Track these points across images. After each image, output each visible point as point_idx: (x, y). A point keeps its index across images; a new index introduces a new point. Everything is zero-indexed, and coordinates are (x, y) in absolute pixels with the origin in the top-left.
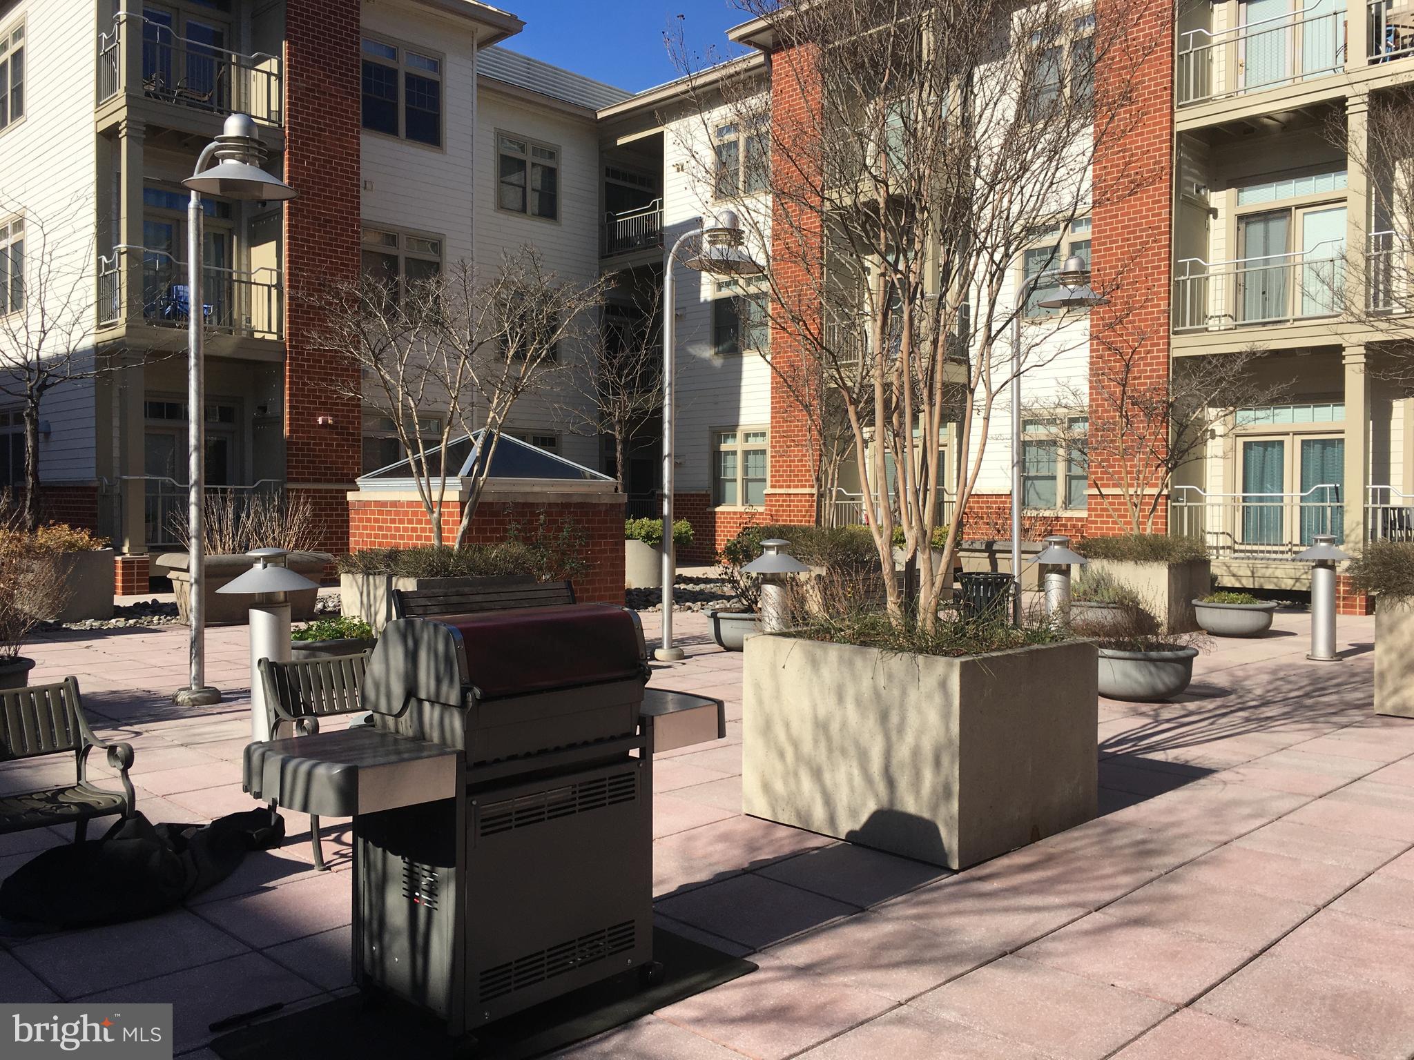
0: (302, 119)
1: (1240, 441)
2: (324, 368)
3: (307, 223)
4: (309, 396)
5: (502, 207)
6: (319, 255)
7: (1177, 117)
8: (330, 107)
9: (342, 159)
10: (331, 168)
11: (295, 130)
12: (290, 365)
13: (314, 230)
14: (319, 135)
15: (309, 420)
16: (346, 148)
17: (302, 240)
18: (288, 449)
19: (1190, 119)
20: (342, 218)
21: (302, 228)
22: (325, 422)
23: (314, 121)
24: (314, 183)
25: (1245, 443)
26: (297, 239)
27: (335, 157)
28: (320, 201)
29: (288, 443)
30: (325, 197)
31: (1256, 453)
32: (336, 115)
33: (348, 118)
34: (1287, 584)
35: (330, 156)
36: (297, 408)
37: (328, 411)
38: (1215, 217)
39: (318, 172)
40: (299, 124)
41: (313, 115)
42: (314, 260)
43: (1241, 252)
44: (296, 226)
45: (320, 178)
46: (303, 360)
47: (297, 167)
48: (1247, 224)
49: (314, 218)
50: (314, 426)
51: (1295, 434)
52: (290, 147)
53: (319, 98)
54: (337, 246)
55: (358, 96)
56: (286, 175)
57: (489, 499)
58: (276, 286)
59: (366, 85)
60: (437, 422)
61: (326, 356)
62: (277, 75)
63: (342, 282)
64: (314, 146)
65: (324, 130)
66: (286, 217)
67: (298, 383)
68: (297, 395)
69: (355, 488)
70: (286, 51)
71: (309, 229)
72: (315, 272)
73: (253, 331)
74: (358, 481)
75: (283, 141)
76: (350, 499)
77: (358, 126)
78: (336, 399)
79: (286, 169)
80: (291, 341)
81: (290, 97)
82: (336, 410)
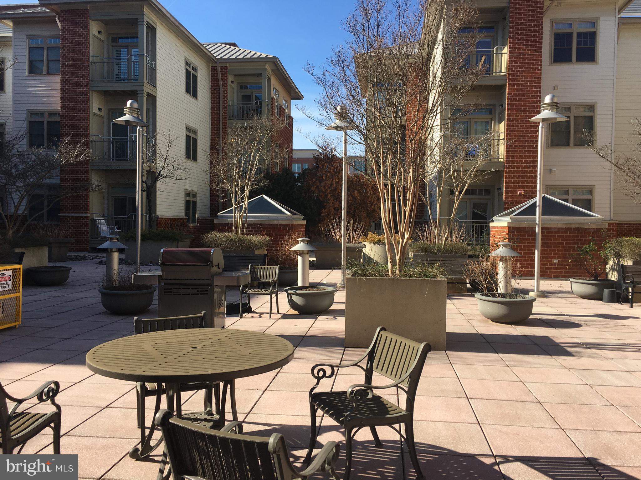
2: (521, 171)
3: (515, 111)
4: (514, 183)
6: (521, 123)
8: (528, 60)
9: (532, 81)
10: (527, 86)
11: (511, 74)
12: (506, 171)
13: (519, 114)
14: (523, 73)
15: (514, 193)
16: (535, 75)
17: (513, 119)
18: (503, 205)
20: (532, 106)
21: (513, 113)
22: (520, 193)
23: (520, 68)
24: (519, 94)
26: (511, 119)
28: (521, 101)
29: (505, 203)
30: (524, 99)
32: (531, 63)
35: (527, 81)
36: (508, 188)
37: (522, 189)
40: (512, 71)
41: (520, 66)
42: (518, 126)
45: (522, 91)
46: (512, 168)
47: (512, 89)
49: (518, 109)
50: (516, 196)
52: (509, 82)
53: (523, 58)
54: (529, 118)
55: (541, 52)
56: (507, 93)
57: (524, 226)
58: (504, 139)
59: (556, 43)
60: (590, 190)
61: (522, 166)
62: (507, 53)
63: (531, 133)
64: (519, 79)
65: (525, 71)
66: (506, 110)
67: (509, 178)
68: (508, 183)
69: (493, 221)
70: (508, 42)
71: (516, 113)
72: (518, 131)
73: (499, 158)
74: (494, 218)
75: (506, 79)
76: (490, 225)
77: (541, 65)
78: (527, 183)
79: (507, 91)
80: (506, 161)
81: (509, 61)
82: (526, 188)
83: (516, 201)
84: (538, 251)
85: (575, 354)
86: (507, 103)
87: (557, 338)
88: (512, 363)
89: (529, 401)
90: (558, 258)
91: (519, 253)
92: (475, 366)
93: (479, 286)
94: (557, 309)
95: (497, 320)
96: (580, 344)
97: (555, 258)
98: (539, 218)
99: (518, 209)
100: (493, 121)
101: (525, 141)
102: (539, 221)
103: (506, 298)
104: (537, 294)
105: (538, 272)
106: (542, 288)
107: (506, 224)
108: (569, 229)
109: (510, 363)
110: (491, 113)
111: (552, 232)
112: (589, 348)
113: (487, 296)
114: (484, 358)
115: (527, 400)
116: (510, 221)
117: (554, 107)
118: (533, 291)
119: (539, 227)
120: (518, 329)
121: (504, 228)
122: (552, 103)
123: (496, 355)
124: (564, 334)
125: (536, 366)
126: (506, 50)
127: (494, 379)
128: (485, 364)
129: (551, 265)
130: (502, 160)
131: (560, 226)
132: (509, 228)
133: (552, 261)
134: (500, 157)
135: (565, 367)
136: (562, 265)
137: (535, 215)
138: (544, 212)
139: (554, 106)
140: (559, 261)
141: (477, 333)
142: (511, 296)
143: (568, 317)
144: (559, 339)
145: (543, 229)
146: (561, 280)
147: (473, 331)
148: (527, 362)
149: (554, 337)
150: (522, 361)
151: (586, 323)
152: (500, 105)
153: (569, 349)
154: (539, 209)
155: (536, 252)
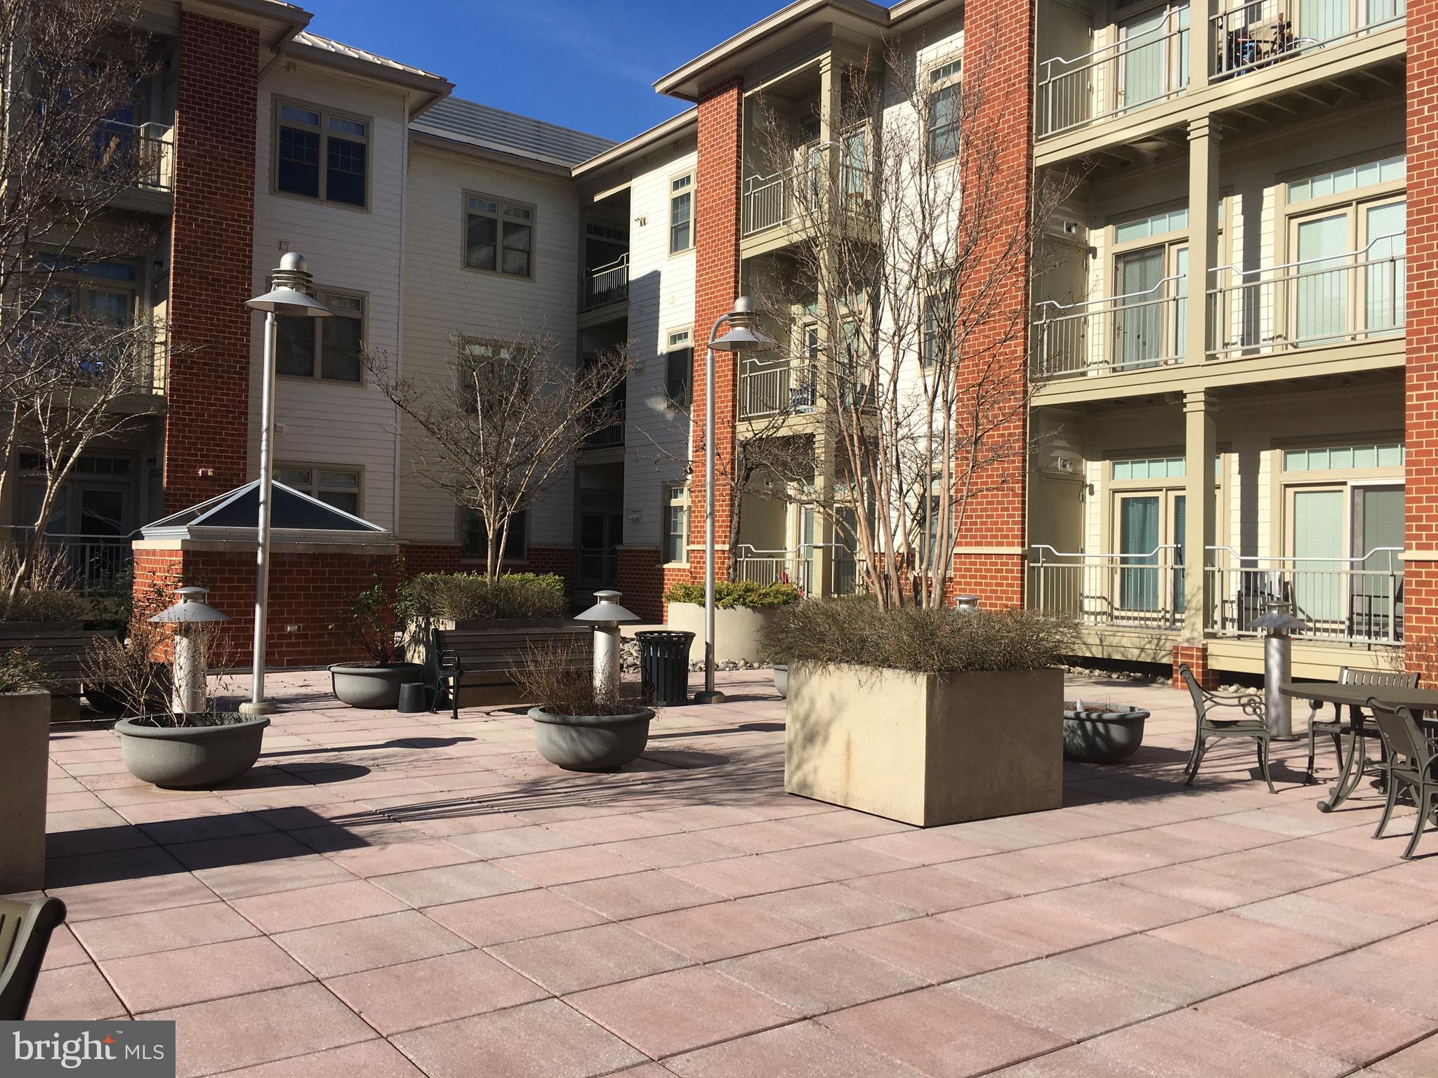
0: (192, 183)
1: (1118, 497)
2: (208, 421)
3: (194, 282)
4: (189, 449)
5: (468, 265)
6: (206, 313)
7: (1036, 151)
8: (222, 171)
9: (233, 220)
10: (221, 229)
11: (184, 194)
12: (170, 418)
13: (201, 289)
14: (210, 199)
15: (189, 472)
16: (239, 210)
17: (187, 298)
18: (166, 500)
19: (1050, 151)
20: (232, 277)
21: (188, 287)
22: (205, 474)
23: (204, 186)
24: (202, 244)
25: (1123, 500)
26: (182, 298)
27: (226, 219)
28: (208, 262)
29: (167, 494)
30: (215, 257)
31: (1135, 511)
32: (229, 179)
33: (241, 181)
34: (1133, 655)
35: (220, 218)
36: (176, 460)
37: (210, 464)
38: (1094, 257)
39: (208, 233)
40: (187, 188)
41: (203, 180)
42: (200, 318)
43: (1120, 289)
44: (182, 286)
45: (209, 239)
46: (185, 414)
47: (184, 229)
48: (1125, 263)
49: (201, 277)
50: (195, 478)
51: (1168, 489)
52: (177, 210)
53: (210, 164)
54: (225, 304)
55: (254, 160)
56: (173, 237)
57: (221, 548)
58: (164, 343)
59: (284, 150)
60: (355, 475)
61: (209, 410)
62: (172, 144)
63: (230, 338)
64: (203, 209)
65: (216, 194)
66: (172, 276)
67: (178, 436)
68: (176, 448)
69: (140, 537)
70: (177, 120)
71: (195, 288)
72: (200, 329)
73: (151, 387)
74: (144, 530)
75: (172, 205)
76: (134, 547)
77: (252, 189)
78: (220, 451)
79: (173, 231)
80: (171, 395)
81: (179, 163)
82: (219, 463)
83: (194, 490)
84: (261, 606)
85: (369, 840)
86: (172, 260)
87: (323, 806)
88: (232, 889)
89: (292, 982)
90: (297, 621)
91: (224, 612)
92: (136, 918)
93: (125, 699)
94: (309, 736)
95: (172, 782)
96: (375, 813)
97: (290, 622)
98: (265, 530)
99: (203, 511)
100: (137, 298)
101: (217, 354)
102: (265, 539)
103: (195, 725)
104: (257, 706)
105: (260, 657)
106: (269, 693)
107: (177, 545)
108: (323, 556)
109: (227, 890)
110: (132, 277)
111: (284, 564)
112: (395, 820)
113: (147, 723)
114: (158, 890)
115: (287, 980)
116: (188, 537)
117: (300, 281)
118: (250, 701)
119: (264, 552)
120: (228, 798)
121: (171, 552)
122: (298, 272)
123: (187, 874)
124: (337, 795)
125: (290, 885)
126: (169, 136)
127: (193, 945)
128: (160, 907)
129: (281, 637)
130: (161, 393)
131: (301, 550)
132: (186, 553)
133: (283, 629)
134: (156, 384)
135: (356, 876)
136: (306, 636)
137: (257, 525)
138: (276, 519)
139: (299, 278)
140: (299, 627)
141: (124, 823)
142: (205, 719)
143: (336, 753)
144: (329, 809)
145: (274, 558)
146: (304, 670)
147: (114, 822)
148: (268, 878)
149: (317, 806)
150: (255, 880)
151: (376, 762)
152: (156, 263)
153: (355, 830)
154: (266, 510)
155: (258, 609)
